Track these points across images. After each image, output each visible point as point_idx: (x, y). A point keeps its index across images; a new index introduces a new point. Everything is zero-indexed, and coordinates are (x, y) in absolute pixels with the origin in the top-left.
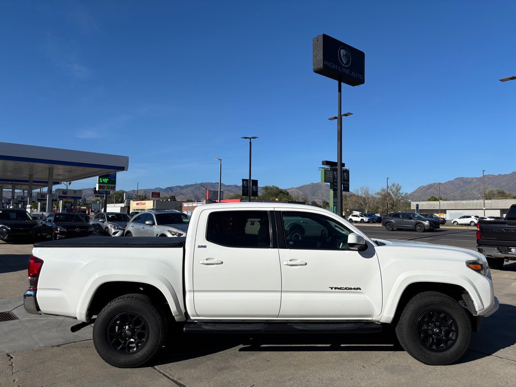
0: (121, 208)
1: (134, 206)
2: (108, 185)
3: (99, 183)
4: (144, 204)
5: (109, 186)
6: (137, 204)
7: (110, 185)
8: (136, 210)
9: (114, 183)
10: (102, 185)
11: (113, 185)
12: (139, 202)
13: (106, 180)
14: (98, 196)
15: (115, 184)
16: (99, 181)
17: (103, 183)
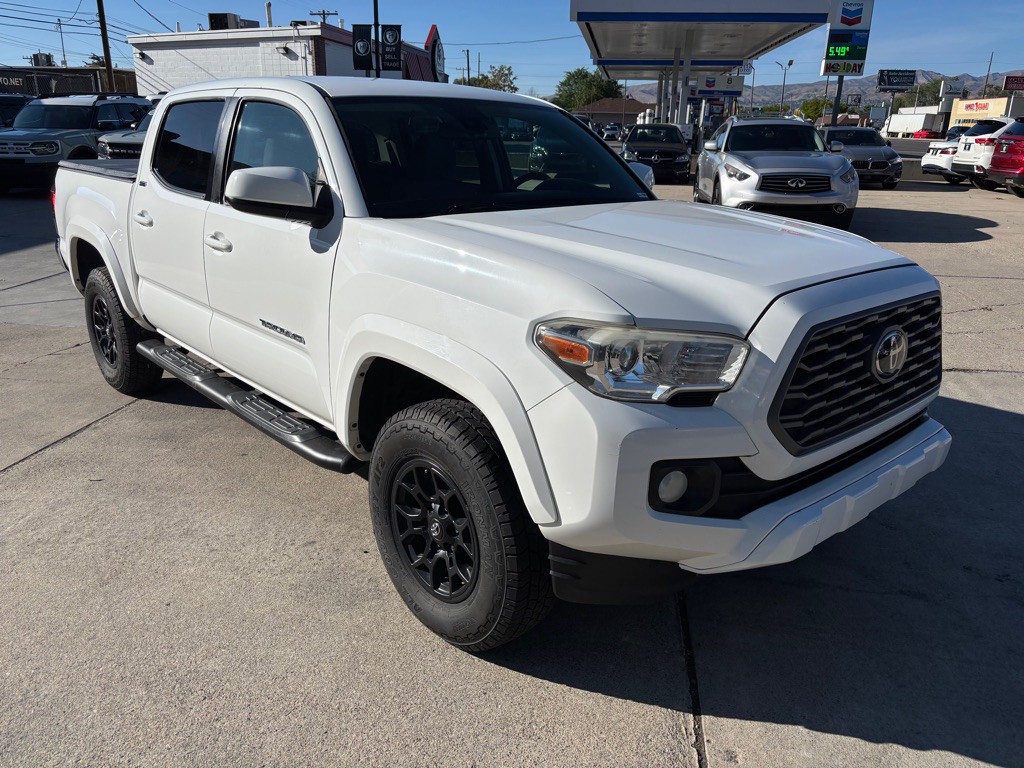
0: (928, 117)
1: (961, 112)
2: (847, 62)
3: (828, 57)
4: (985, 107)
5: (849, 65)
6: (969, 107)
7: (852, 62)
8: (965, 121)
9: (862, 55)
10: (833, 62)
11: (858, 62)
12: (974, 102)
13: (843, 50)
14: (885, 90)
15: (863, 57)
16: (828, 52)
17: (837, 57)
